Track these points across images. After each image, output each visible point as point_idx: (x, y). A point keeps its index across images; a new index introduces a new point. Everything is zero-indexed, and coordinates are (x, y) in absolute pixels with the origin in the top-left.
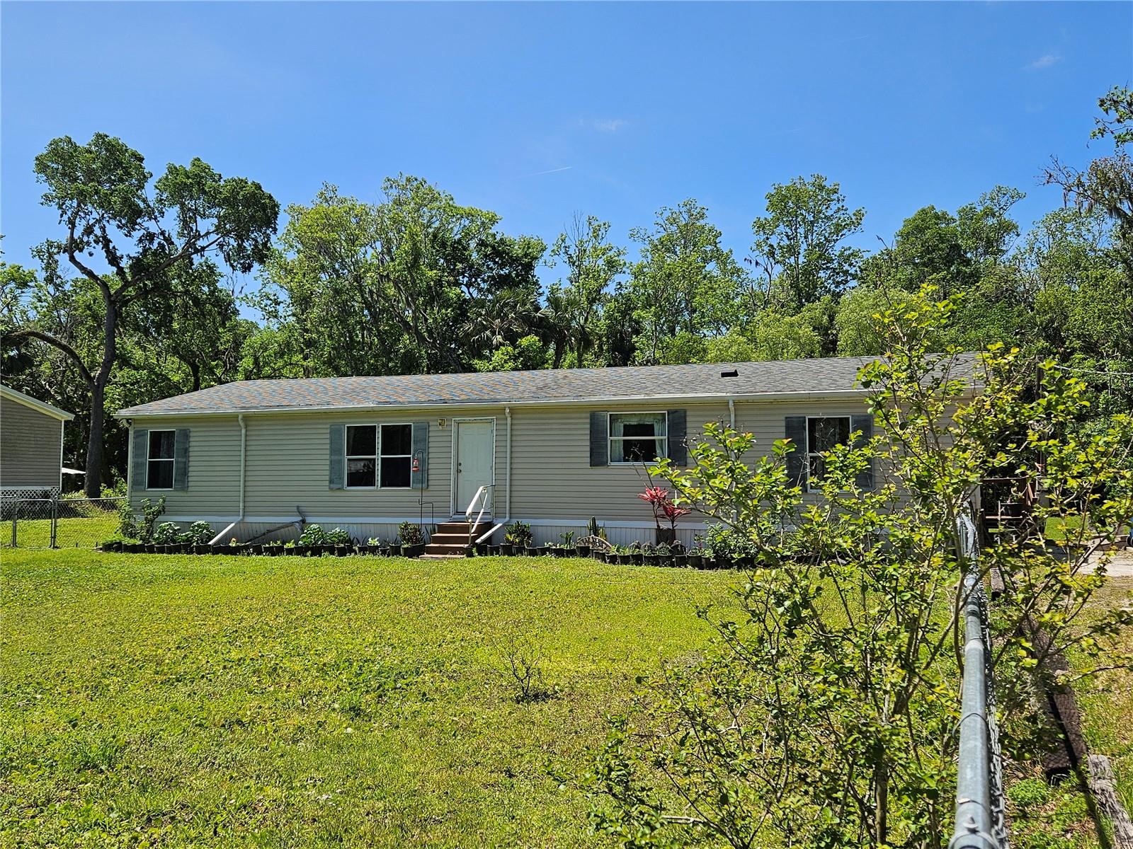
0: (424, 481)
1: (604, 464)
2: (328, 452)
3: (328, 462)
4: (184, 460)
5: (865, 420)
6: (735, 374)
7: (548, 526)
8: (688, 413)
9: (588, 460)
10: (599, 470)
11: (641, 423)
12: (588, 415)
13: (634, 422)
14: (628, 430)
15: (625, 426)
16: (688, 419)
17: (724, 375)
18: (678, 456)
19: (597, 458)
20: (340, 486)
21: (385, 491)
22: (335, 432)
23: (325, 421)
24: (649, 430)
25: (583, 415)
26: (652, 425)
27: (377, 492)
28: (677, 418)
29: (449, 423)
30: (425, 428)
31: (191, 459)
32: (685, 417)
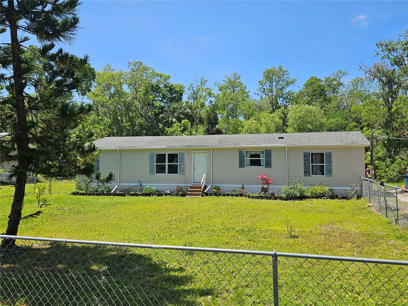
0: (183, 172)
1: (244, 167)
2: (149, 162)
3: (149, 165)
4: (98, 164)
5: (329, 154)
6: (283, 138)
7: (225, 187)
8: (272, 151)
9: (239, 165)
10: (242, 169)
11: (256, 154)
12: (239, 151)
13: (253, 153)
14: (252, 156)
15: (250, 155)
16: (272, 153)
17: (279, 138)
18: (268, 164)
19: (242, 165)
20: (154, 173)
21: (169, 175)
22: (151, 156)
23: (149, 152)
24: (259, 156)
25: (237, 151)
26: (260, 155)
27: (166, 175)
28: (268, 152)
29: (191, 153)
30: (183, 155)
31: (100, 164)
32: (271, 152)
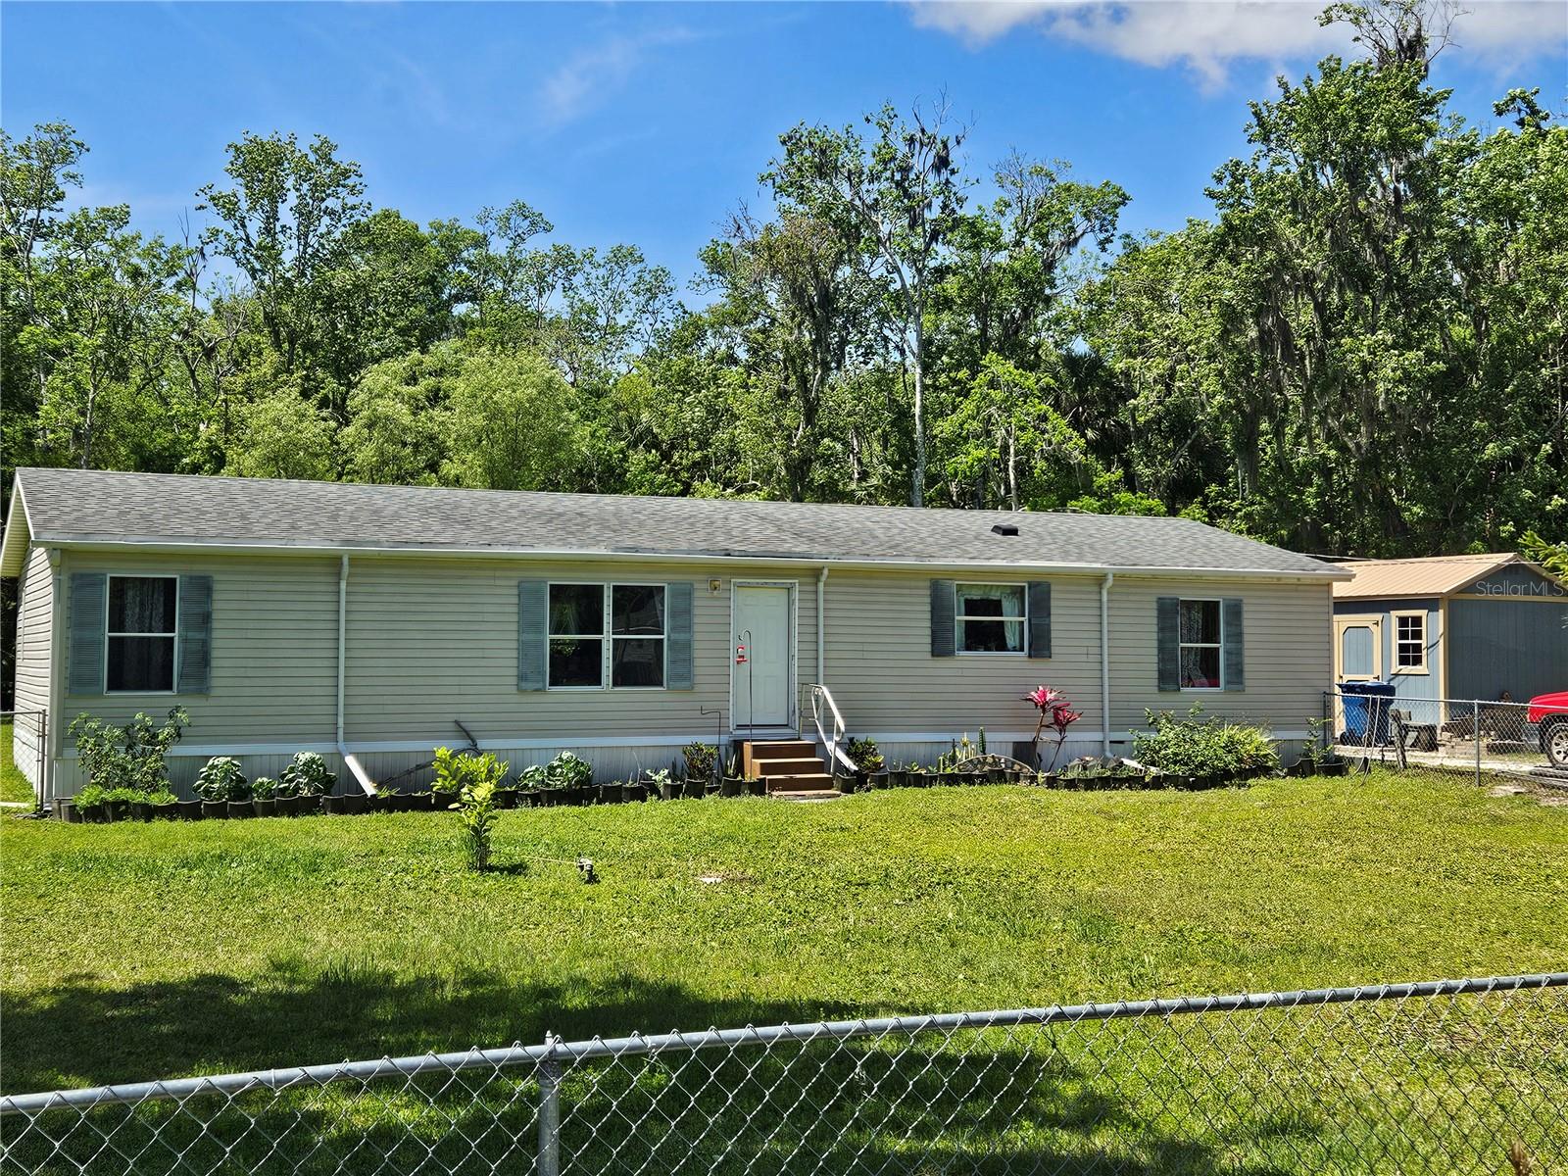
0: (685, 677)
1: (949, 653)
2: (515, 627)
3: (515, 645)
4: (202, 636)
5: (1236, 605)
6: (1013, 532)
8: (1053, 587)
9: (928, 648)
10: (943, 663)
11: (985, 597)
12: (928, 584)
13: (976, 595)
14: (972, 607)
15: (967, 602)
16: (1053, 595)
18: (1039, 645)
19: (940, 647)
20: (540, 686)
21: (619, 692)
22: (526, 594)
23: (509, 574)
24: (995, 607)
25: (921, 584)
26: (1000, 601)
27: (605, 695)
28: (1037, 593)
29: (726, 586)
30: (686, 594)
31: (215, 634)
32: (1049, 592)
